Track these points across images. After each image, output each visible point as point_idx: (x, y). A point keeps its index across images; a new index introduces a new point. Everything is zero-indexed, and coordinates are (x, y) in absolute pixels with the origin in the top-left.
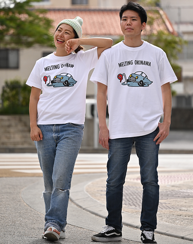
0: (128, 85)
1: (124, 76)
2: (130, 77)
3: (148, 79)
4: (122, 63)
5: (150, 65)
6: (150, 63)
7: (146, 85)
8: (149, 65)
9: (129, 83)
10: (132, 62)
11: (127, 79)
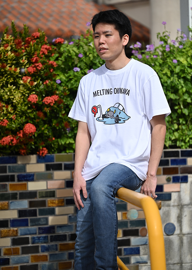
0: (105, 122)
1: (99, 109)
2: (108, 112)
3: (125, 112)
4: (97, 91)
5: (129, 94)
6: (129, 90)
7: (122, 121)
8: (127, 93)
9: (105, 120)
10: (111, 90)
11: (104, 113)
